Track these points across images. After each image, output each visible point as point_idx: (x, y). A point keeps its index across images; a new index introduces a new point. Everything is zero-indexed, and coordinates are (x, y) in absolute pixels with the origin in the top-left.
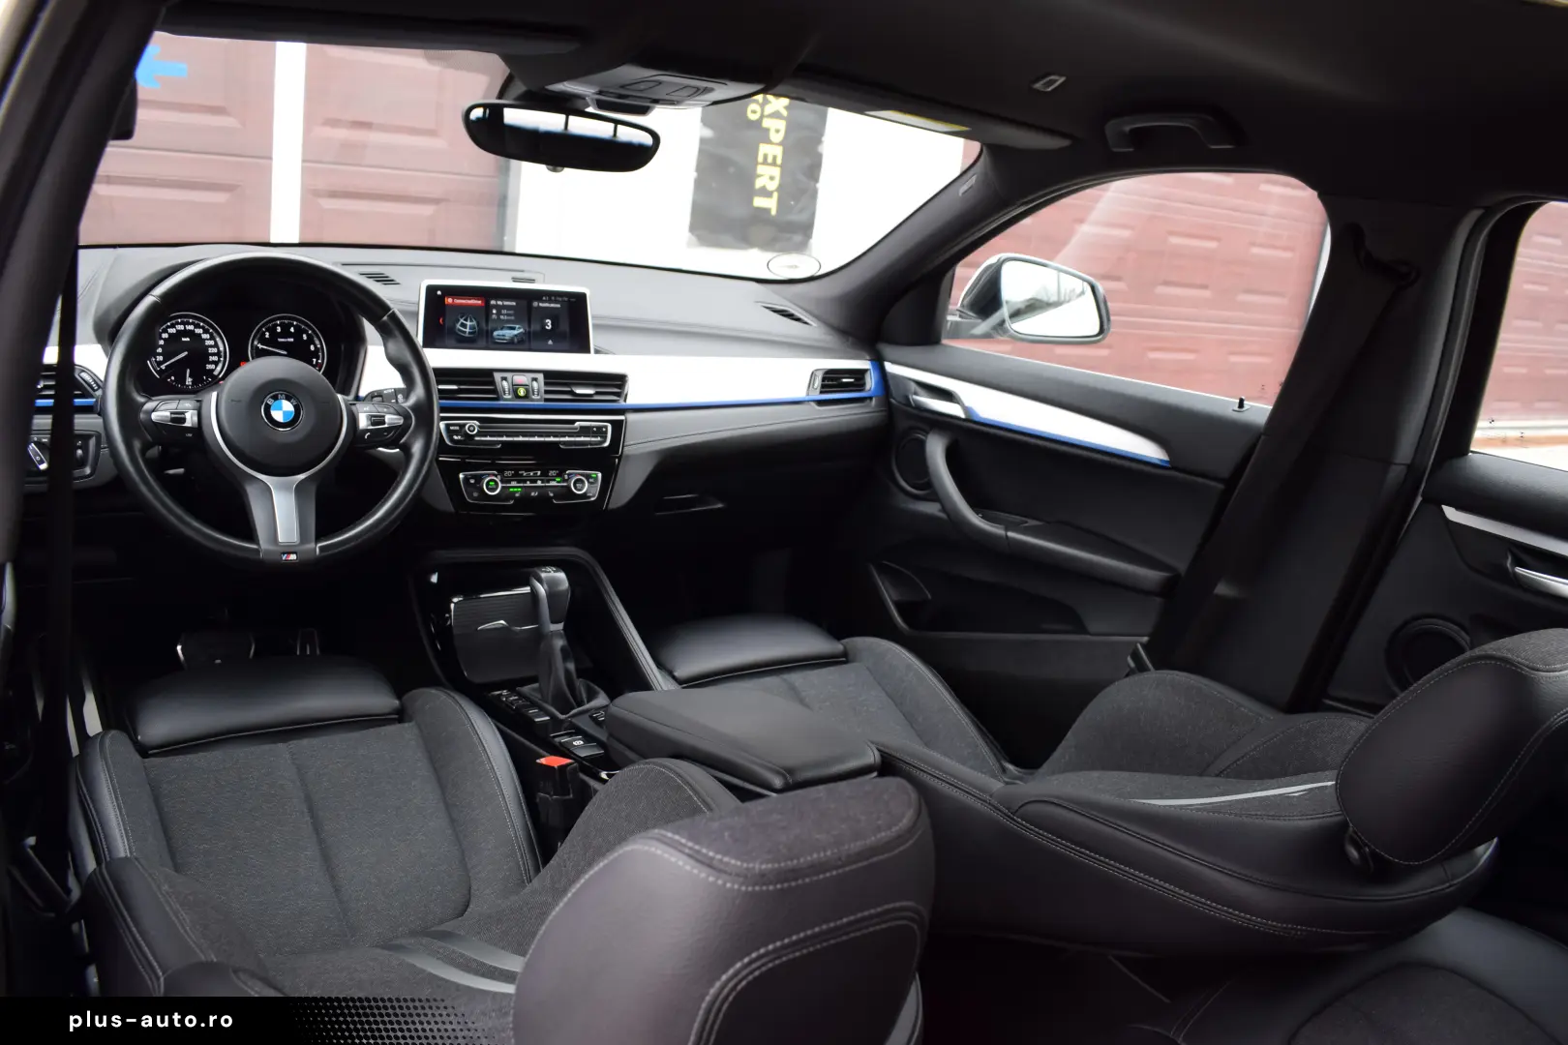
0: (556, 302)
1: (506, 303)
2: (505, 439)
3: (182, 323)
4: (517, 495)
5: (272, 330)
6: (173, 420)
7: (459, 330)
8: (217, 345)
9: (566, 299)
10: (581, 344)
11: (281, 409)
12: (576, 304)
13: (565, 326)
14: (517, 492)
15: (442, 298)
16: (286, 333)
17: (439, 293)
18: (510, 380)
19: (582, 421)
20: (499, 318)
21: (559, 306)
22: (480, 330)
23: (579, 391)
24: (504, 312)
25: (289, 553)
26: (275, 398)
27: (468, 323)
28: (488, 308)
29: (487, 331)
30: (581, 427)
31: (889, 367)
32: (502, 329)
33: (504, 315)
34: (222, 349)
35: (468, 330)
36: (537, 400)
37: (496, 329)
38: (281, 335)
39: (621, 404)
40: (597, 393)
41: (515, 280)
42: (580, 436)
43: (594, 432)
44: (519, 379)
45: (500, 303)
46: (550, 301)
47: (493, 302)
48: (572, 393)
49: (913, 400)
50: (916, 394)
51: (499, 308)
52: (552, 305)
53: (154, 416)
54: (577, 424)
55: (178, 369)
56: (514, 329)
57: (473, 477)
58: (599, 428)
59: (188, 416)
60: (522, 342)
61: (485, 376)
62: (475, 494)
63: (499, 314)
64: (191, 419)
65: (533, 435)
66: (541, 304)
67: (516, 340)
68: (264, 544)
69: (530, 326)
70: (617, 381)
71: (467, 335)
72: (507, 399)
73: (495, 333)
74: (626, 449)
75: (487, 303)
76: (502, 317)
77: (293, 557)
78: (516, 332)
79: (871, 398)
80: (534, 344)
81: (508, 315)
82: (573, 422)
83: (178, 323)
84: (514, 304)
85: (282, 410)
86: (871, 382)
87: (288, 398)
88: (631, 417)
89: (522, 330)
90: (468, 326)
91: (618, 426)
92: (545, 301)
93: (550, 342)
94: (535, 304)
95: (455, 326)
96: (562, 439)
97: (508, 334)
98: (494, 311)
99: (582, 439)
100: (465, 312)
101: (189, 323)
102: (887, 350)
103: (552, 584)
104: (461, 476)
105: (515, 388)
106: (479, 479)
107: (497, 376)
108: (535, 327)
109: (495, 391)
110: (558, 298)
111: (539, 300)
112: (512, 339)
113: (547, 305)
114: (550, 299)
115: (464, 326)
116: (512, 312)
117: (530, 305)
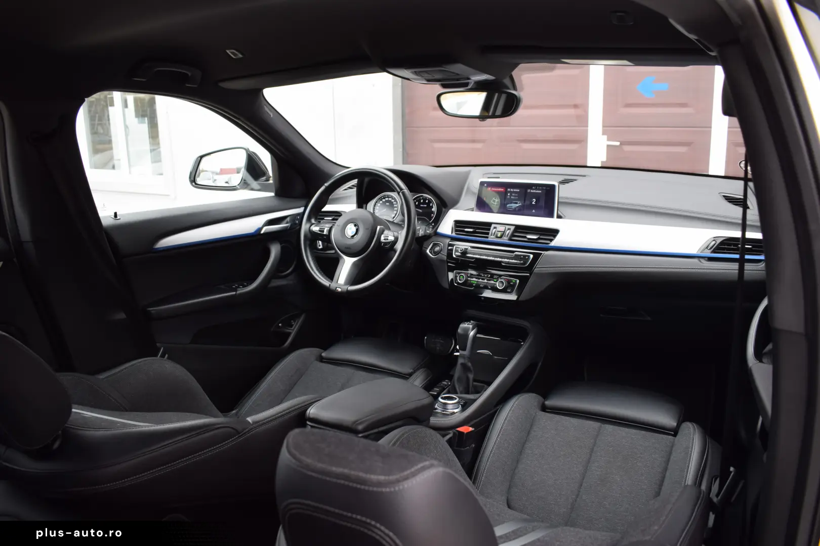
0: (539, 190)
1: (515, 190)
2: (477, 256)
4: (474, 285)
5: (419, 201)
6: (319, 231)
7: (492, 203)
9: (545, 188)
10: (549, 213)
12: (550, 191)
13: (542, 203)
14: (474, 283)
15: (486, 187)
16: (424, 203)
17: (485, 185)
18: (498, 228)
20: (510, 197)
21: (541, 192)
22: (501, 203)
24: (513, 194)
25: (339, 288)
28: (506, 192)
29: (504, 204)
30: (516, 255)
32: (511, 203)
33: (513, 196)
35: (496, 204)
37: (509, 204)
38: (422, 203)
39: (547, 245)
40: (539, 239)
44: (503, 228)
45: (512, 190)
47: (509, 190)
48: (525, 237)
51: (510, 192)
52: (537, 191)
53: (314, 229)
54: (515, 253)
56: (517, 203)
58: (525, 256)
60: (519, 210)
63: (511, 195)
64: (326, 231)
66: (532, 191)
67: (517, 209)
68: (334, 283)
69: (524, 202)
70: (554, 233)
71: (495, 206)
73: (508, 205)
74: (535, 269)
75: (506, 190)
76: (512, 197)
77: (340, 290)
78: (517, 205)
80: (526, 212)
81: (515, 196)
82: (513, 252)
84: (519, 190)
88: (549, 253)
89: (520, 204)
90: (496, 201)
92: (534, 189)
93: (534, 211)
94: (529, 191)
96: (503, 260)
97: (514, 206)
98: (509, 194)
99: (514, 261)
100: (496, 194)
104: (455, 272)
105: (498, 232)
107: (493, 226)
108: (527, 202)
109: (487, 233)
110: (540, 188)
111: (531, 188)
112: (515, 208)
113: (534, 191)
114: (536, 188)
115: (494, 201)
116: (516, 195)
117: (526, 191)
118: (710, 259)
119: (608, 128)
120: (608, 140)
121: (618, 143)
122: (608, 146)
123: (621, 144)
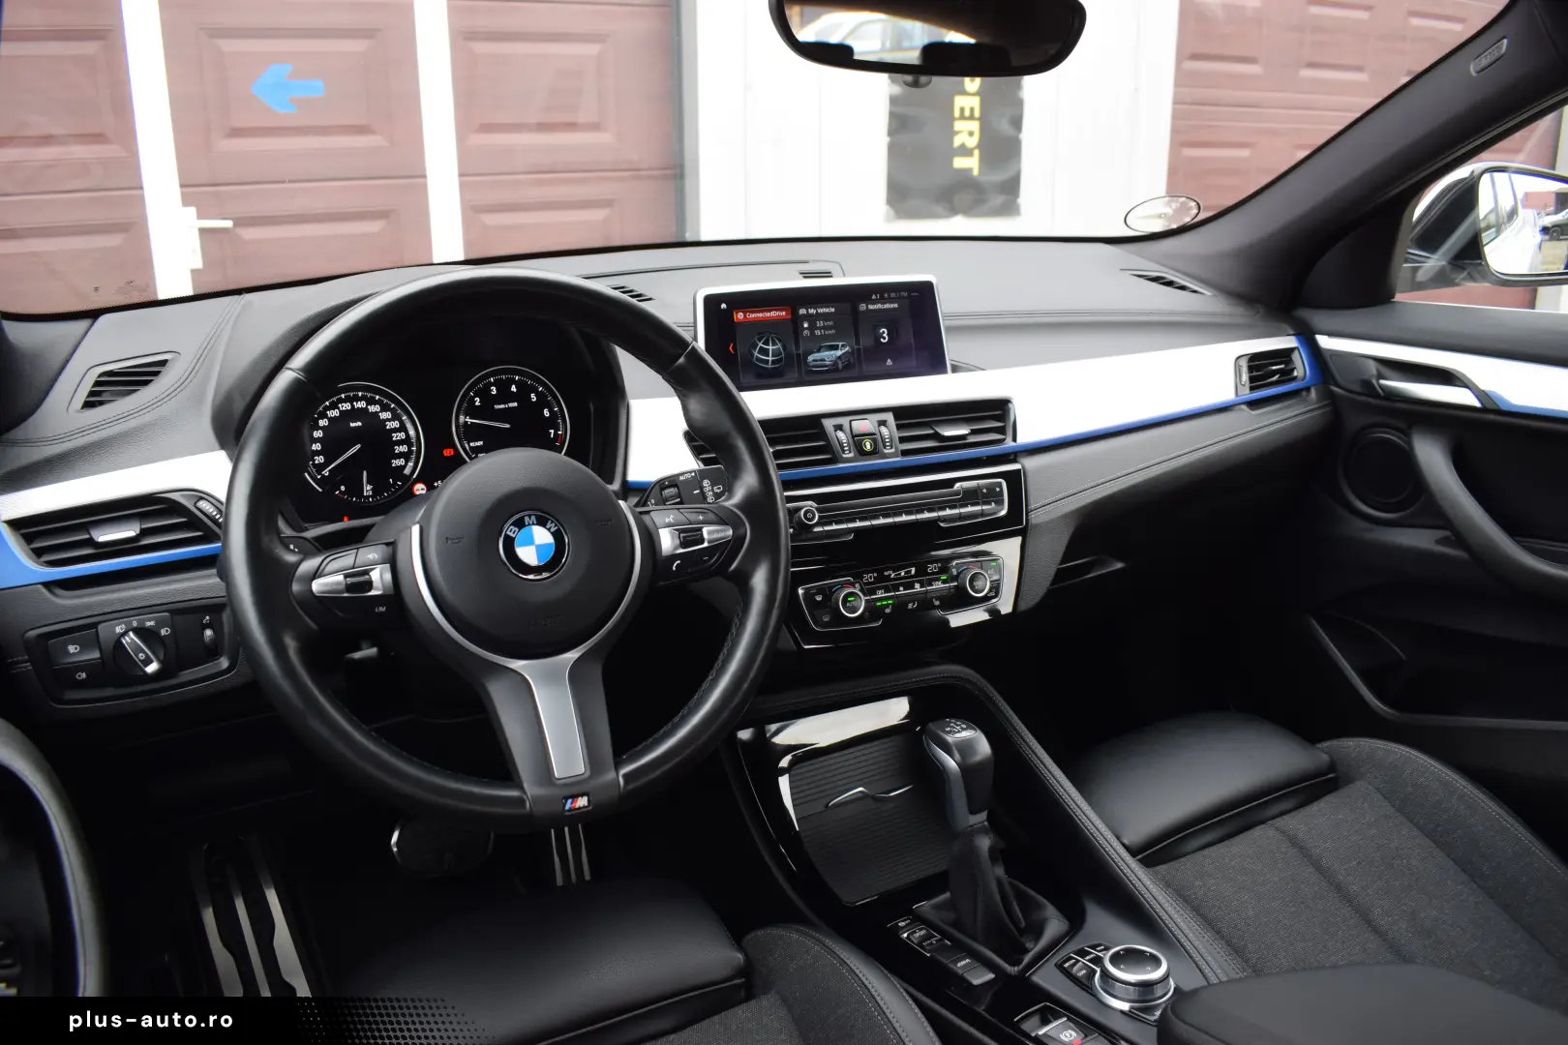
0: (891, 300)
1: (820, 311)
2: (858, 524)
3: (348, 400)
4: (888, 611)
5: (484, 393)
6: (349, 588)
7: (758, 359)
8: (406, 429)
9: (904, 294)
10: (933, 361)
11: (530, 541)
12: (920, 297)
13: (907, 336)
14: (887, 606)
15: (729, 313)
16: (504, 395)
17: (724, 306)
18: (846, 427)
19: (965, 479)
20: (812, 333)
21: (896, 305)
22: (789, 356)
23: (949, 432)
24: (820, 324)
25: (574, 797)
26: (520, 524)
27: (770, 347)
28: (796, 321)
29: (798, 355)
30: (965, 490)
31: (1325, 342)
32: (819, 351)
33: (820, 328)
34: (412, 433)
35: (770, 358)
36: (891, 458)
37: (813, 353)
38: (499, 399)
39: (1009, 444)
40: (973, 433)
41: (807, 275)
42: (966, 506)
43: (985, 496)
44: (863, 425)
45: (812, 311)
46: (882, 300)
47: (802, 311)
48: (937, 434)
49: (1380, 386)
50: (1381, 376)
51: (808, 317)
52: (887, 306)
53: (317, 586)
54: (958, 485)
55: (348, 474)
56: (835, 348)
57: (820, 590)
58: (991, 488)
59: (375, 575)
60: (847, 367)
61: (808, 427)
62: (826, 619)
63: (812, 328)
64: (380, 578)
65: (897, 512)
66: (871, 307)
67: (840, 366)
68: (531, 789)
69: (858, 343)
70: (996, 411)
71: (770, 366)
72: (849, 461)
73: (810, 358)
74: (1032, 515)
75: (794, 312)
76: (818, 332)
77: (582, 802)
78: (839, 353)
79: (1308, 389)
80: (866, 368)
81: (824, 328)
82: (951, 482)
83: (341, 401)
84: (833, 310)
85: (534, 544)
86: (1301, 366)
87: (542, 522)
88: (1030, 463)
89: (847, 349)
90: (770, 351)
91: (1014, 480)
92: (874, 302)
93: (889, 362)
94: (863, 307)
95: (752, 355)
96: (942, 513)
97: (829, 356)
98: (806, 325)
99: (970, 509)
100: (765, 330)
101: (358, 399)
102: (1317, 318)
103: (965, 748)
104: (801, 591)
105: (857, 439)
106: (829, 593)
107: (828, 424)
108: (866, 341)
109: (827, 448)
110: (893, 295)
111: (869, 300)
112: (835, 363)
113: (879, 306)
114: (882, 298)
115: (765, 352)
116: (831, 323)
117: (855, 309)
118: (1253, 404)
119: (194, 188)
120: (200, 216)
121: (229, 224)
122: (203, 231)
123: (235, 225)
